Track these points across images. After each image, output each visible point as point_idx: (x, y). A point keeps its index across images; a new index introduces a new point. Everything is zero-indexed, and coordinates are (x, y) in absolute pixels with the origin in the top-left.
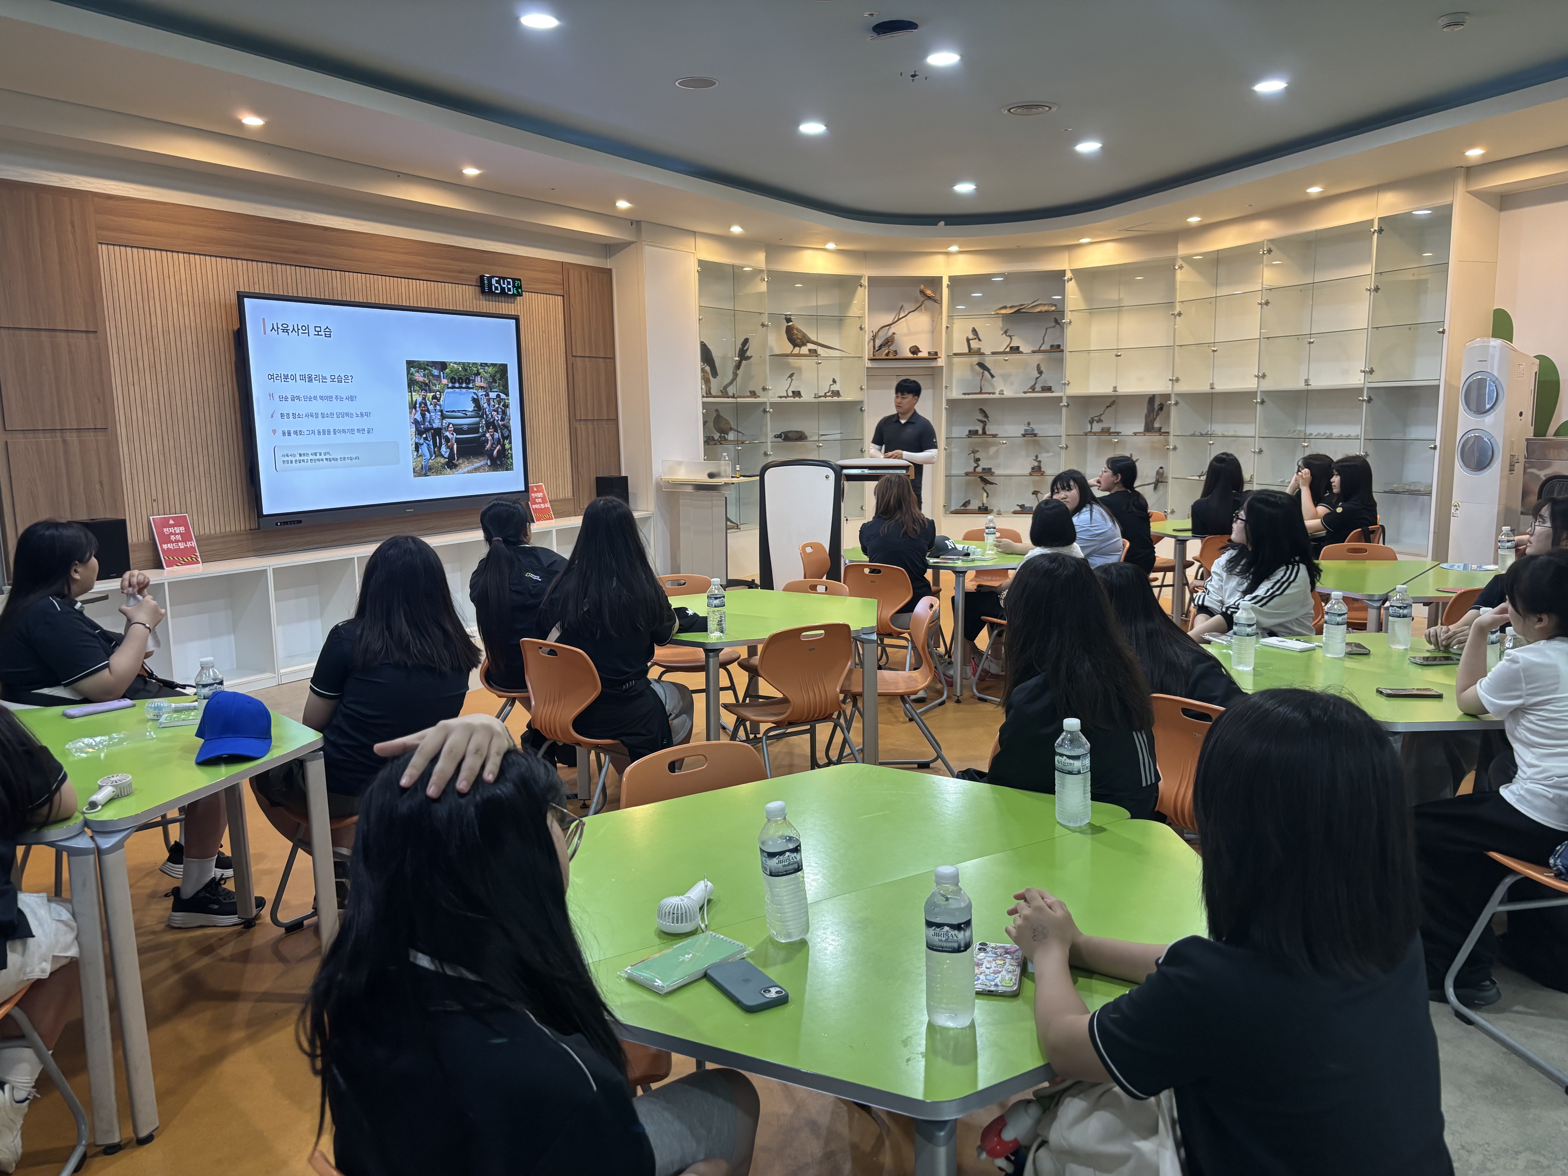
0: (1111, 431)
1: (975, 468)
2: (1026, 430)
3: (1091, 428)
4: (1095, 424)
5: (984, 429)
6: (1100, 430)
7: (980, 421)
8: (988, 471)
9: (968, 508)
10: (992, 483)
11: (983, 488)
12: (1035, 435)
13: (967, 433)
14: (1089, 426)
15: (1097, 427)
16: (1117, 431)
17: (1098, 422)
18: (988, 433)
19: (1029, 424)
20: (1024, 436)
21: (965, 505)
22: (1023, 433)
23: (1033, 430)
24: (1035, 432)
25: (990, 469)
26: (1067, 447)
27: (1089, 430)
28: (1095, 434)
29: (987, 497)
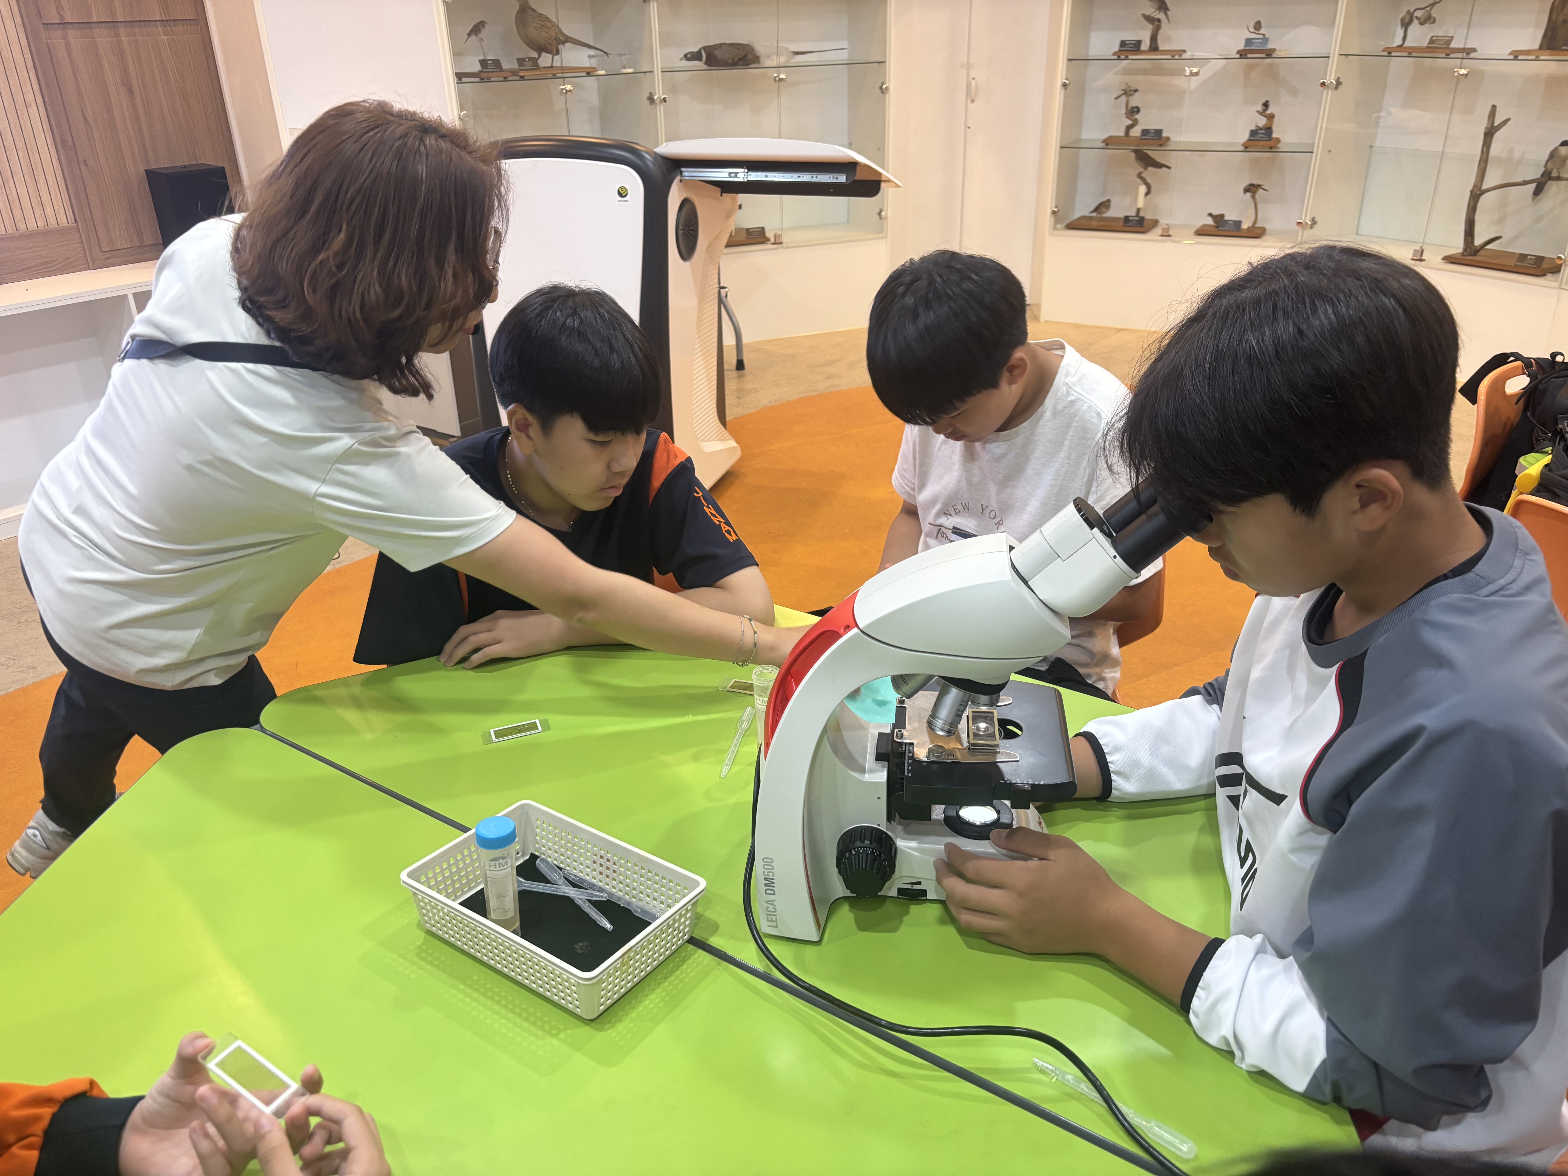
0: (1452, 45)
1: (1129, 128)
2: (1248, 41)
3: (1404, 39)
4: (1415, 28)
5: (1154, 39)
6: (1425, 44)
7: (1149, 19)
8: (1157, 137)
9: (1104, 215)
10: (1160, 166)
11: (1140, 176)
12: (1269, 54)
13: (1116, 48)
14: (1400, 32)
15: (1418, 35)
16: (1469, 45)
17: (1421, 24)
18: (1162, 47)
19: (1258, 26)
20: (1242, 54)
21: (1096, 210)
22: (1241, 46)
23: (1265, 40)
24: (1270, 46)
25: (1159, 132)
26: (1339, 83)
27: (1398, 41)
28: (1411, 52)
29: (1147, 194)
